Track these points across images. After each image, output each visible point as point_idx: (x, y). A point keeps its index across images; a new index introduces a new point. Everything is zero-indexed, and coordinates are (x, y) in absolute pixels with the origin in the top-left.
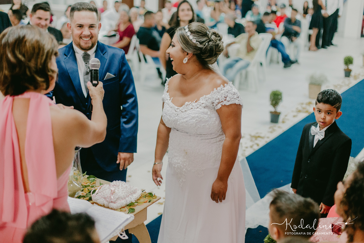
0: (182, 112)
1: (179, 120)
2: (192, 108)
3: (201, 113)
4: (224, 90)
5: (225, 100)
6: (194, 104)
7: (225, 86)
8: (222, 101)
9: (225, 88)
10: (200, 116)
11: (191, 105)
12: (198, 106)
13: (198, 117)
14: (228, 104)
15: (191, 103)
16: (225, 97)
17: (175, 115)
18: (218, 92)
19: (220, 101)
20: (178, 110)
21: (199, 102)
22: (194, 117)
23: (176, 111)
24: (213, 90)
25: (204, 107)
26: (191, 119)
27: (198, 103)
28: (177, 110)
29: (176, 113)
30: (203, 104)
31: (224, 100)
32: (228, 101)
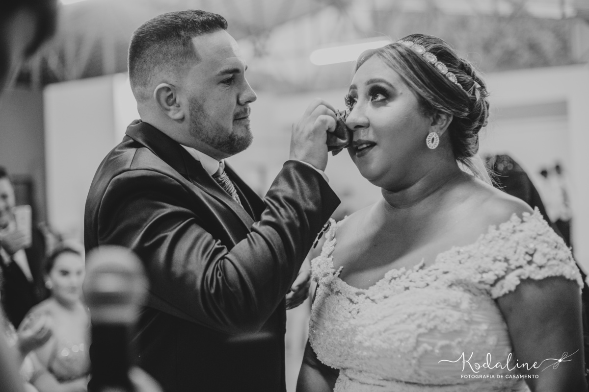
0: (373, 301)
1: (360, 328)
2: (407, 288)
3: (438, 303)
4: (521, 231)
5: (530, 263)
6: (414, 275)
7: (525, 219)
8: (521, 267)
9: (525, 226)
10: (433, 311)
11: (403, 277)
12: (429, 279)
13: (424, 315)
14: (539, 275)
15: (404, 274)
16: (527, 253)
17: (349, 315)
18: (503, 238)
19: (513, 267)
20: (362, 297)
21: (433, 267)
22: (414, 314)
23: (351, 301)
24: (486, 232)
25: (450, 286)
26: (403, 322)
27: (430, 271)
28: (355, 299)
29: (354, 306)
30: (446, 273)
31: (525, 262)
32: (541, 267)
